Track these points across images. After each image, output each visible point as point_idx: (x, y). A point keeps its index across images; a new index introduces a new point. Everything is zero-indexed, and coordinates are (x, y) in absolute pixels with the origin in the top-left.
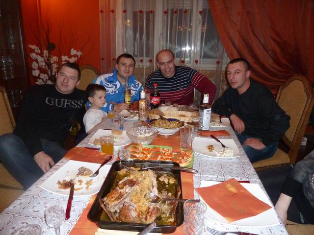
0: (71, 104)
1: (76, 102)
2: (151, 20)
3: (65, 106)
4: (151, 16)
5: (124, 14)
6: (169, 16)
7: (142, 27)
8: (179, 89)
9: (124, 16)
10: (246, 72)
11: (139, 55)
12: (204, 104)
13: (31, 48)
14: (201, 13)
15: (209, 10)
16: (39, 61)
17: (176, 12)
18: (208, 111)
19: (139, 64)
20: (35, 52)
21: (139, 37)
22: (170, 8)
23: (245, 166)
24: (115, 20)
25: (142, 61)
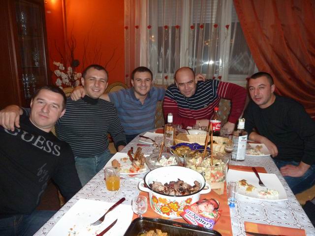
0: (45, 145)
1: (52, 144)
2: (177, 35)
3: (35, 144)
4: (177, 31)
5: (148, 30)
6: (196, 30)
7: (167, 42)
8: (203, 107)
9: (148, 31)
10: (271, 86)
11: (163, 72)
12: (239, 130)
13: (55, 65)
14: (227, 27)
15: (239, 24)
16: (63, 78)
17: (202, 27)
18: (244, 138)
19: (163, 80)
20: (59, 69)
21: (163, 53)
22: (196, 23)
23: (296, 213)
24: (139, 35)
25: (166, 78)
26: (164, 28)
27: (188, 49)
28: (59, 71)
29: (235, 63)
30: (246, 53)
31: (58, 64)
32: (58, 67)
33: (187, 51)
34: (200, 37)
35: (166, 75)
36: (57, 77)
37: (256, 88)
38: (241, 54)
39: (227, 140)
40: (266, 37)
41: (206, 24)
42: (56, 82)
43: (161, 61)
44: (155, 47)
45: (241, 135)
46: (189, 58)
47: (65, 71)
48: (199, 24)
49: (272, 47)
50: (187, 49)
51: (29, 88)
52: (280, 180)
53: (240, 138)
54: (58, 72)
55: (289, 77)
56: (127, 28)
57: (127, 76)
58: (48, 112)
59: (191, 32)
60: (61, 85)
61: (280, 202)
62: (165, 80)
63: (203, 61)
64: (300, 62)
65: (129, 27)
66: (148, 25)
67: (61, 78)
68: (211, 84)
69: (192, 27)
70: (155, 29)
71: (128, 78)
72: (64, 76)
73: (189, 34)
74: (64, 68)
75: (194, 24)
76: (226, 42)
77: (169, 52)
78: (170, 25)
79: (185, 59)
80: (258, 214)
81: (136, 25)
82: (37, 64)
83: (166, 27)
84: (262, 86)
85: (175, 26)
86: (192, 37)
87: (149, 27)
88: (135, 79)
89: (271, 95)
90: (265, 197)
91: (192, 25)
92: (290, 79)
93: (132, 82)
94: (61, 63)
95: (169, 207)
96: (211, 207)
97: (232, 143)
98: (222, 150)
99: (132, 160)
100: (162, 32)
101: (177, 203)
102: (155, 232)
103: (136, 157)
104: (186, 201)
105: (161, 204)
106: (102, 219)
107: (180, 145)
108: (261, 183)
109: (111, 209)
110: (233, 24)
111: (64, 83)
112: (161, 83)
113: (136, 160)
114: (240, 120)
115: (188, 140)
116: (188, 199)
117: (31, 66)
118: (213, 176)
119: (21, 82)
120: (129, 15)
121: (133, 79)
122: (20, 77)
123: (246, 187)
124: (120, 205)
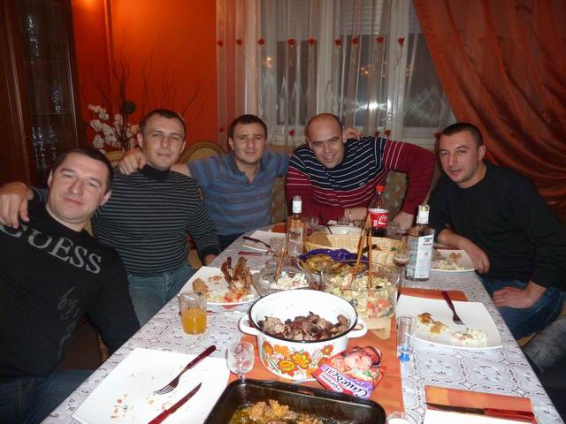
0: (72, 253)
1: (85, 252)
2: (311, 56)
3: (54, 253)
4: (311, 49)
5: (260, 47)
6: (344, 48)
7: (293, 70)
8: (358, 186)
9: (260, 49)
10: (478, 148)
11: (287, 122)
12: (420, 225)
13: (92, 111)
14: (401, 41)
15: (421, 36)
16: (105, 134)
17: (356, 41)
18: (428, 240)
19: (286, 138)
20: (98, 118)
21: (286, 90)
22: (346, 34)
23: (516, 370)
24: (243, 57)
25: (292, 133)
26: (287, 44)
27: (331, 82)
28: (98, 121)
29: (415, 107)
30: (434, 89)
31: (96, 109)
32: (98, 114)
33: (330, 85)
34: (353, 60)
35: (290, 128)
36: (96, 133)
37: (452, 152)
38: (426, 90)
39: (398, 244)
40: (471, 60)
41: (364, 36)
42: (94, 142)
43: (282, 103)
44: (271, 79)
45: (422, 234)
46: (332, 96)
47: (110, 122)
48: (349, 37)
49: (482, 78)
50: (329, 82)
51: (43, 152)
52: (491, 313)
53: (422, 240)
54: (96, 124)
55: (511, 131)
56: (221, 43)
57: (222, 130)
58: (81, 193)
59: (337, 51)
60: (102, 146)
61: (489, 352)
62: (290, 138)
63: (357, 103)
64: (530, 104)
65: (225, 41)
66: (259, 38)
67: (102, 134)
68: (372, 146)
69: (338, 42)
70: (271, 45)
71: (223, 133)
72: (108, 130)
73: (333, 55)
74: (107, 116)
75: (342, 37)
76: (399, 69)
77: (297, 86)
78: (299, 39)
79: (325, 98)
80: (450, 373)
81: (237, 38)
82: (58, 108)
83: (291, 42)
84: (463, 149)
85: (307, 39)
86: (338, 60)
87: (261, 42)
88: (235, 136)
89: (478, 164)
90: (464, 342)
91: (337, 38)
92: (513, 135)
93: (231, 143)
94: (103, 107)
95: (293, 361)
96: (367, 361)
97: (406, 248)
98: (389, 262)
99: (229, 279)
100: (284, 51)
101: (306, 354)
102: (268, 404)
103: (236, 274)
104: (323, 351)
105: (280, 356)
106: (174, 383)
107: (315, 253)
108: (456, 319)
109: (190, 366)
110: (411, 37)
111: (109, 144)
112: (283, 143)
113: (237, 280)
114: (420, 207)
115: (329, 244)
116: (326, 347)
117: (48, 113)
118: (370, 306)
119: (29, 141)
120: (225, 20)
121: (232, 138)
122: (28, 132)
123: (431, 325)
124: (207, 358)
